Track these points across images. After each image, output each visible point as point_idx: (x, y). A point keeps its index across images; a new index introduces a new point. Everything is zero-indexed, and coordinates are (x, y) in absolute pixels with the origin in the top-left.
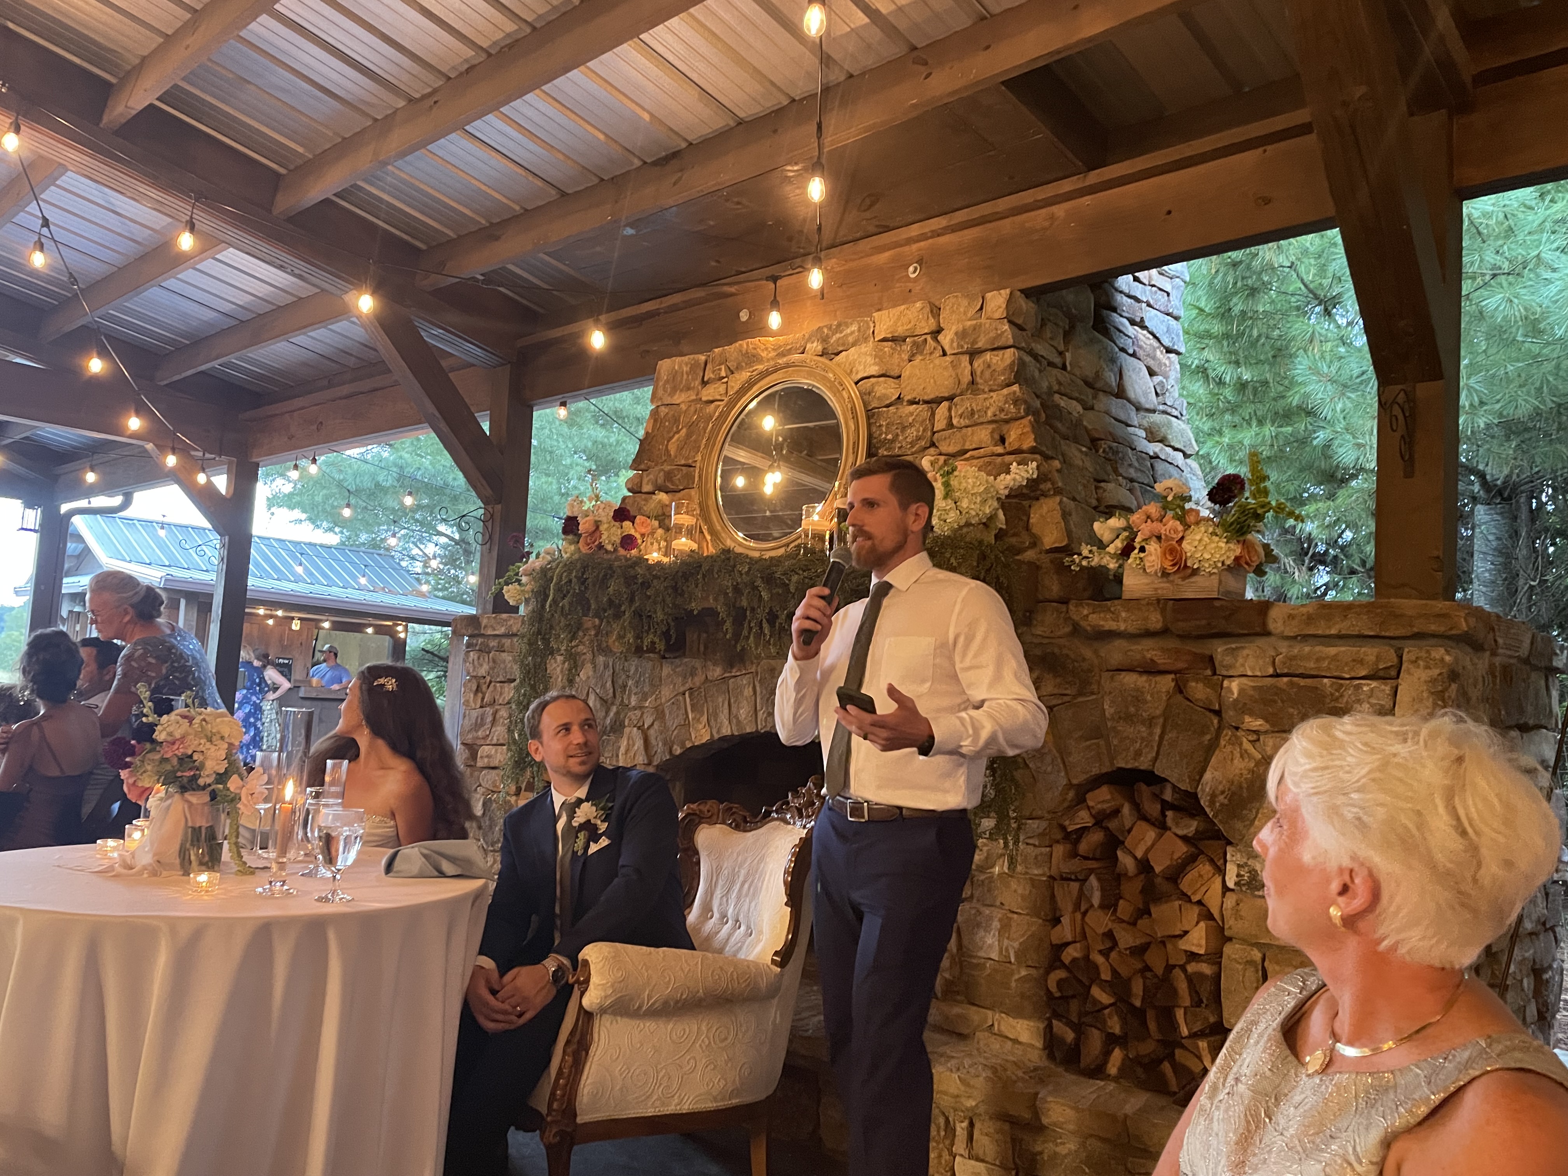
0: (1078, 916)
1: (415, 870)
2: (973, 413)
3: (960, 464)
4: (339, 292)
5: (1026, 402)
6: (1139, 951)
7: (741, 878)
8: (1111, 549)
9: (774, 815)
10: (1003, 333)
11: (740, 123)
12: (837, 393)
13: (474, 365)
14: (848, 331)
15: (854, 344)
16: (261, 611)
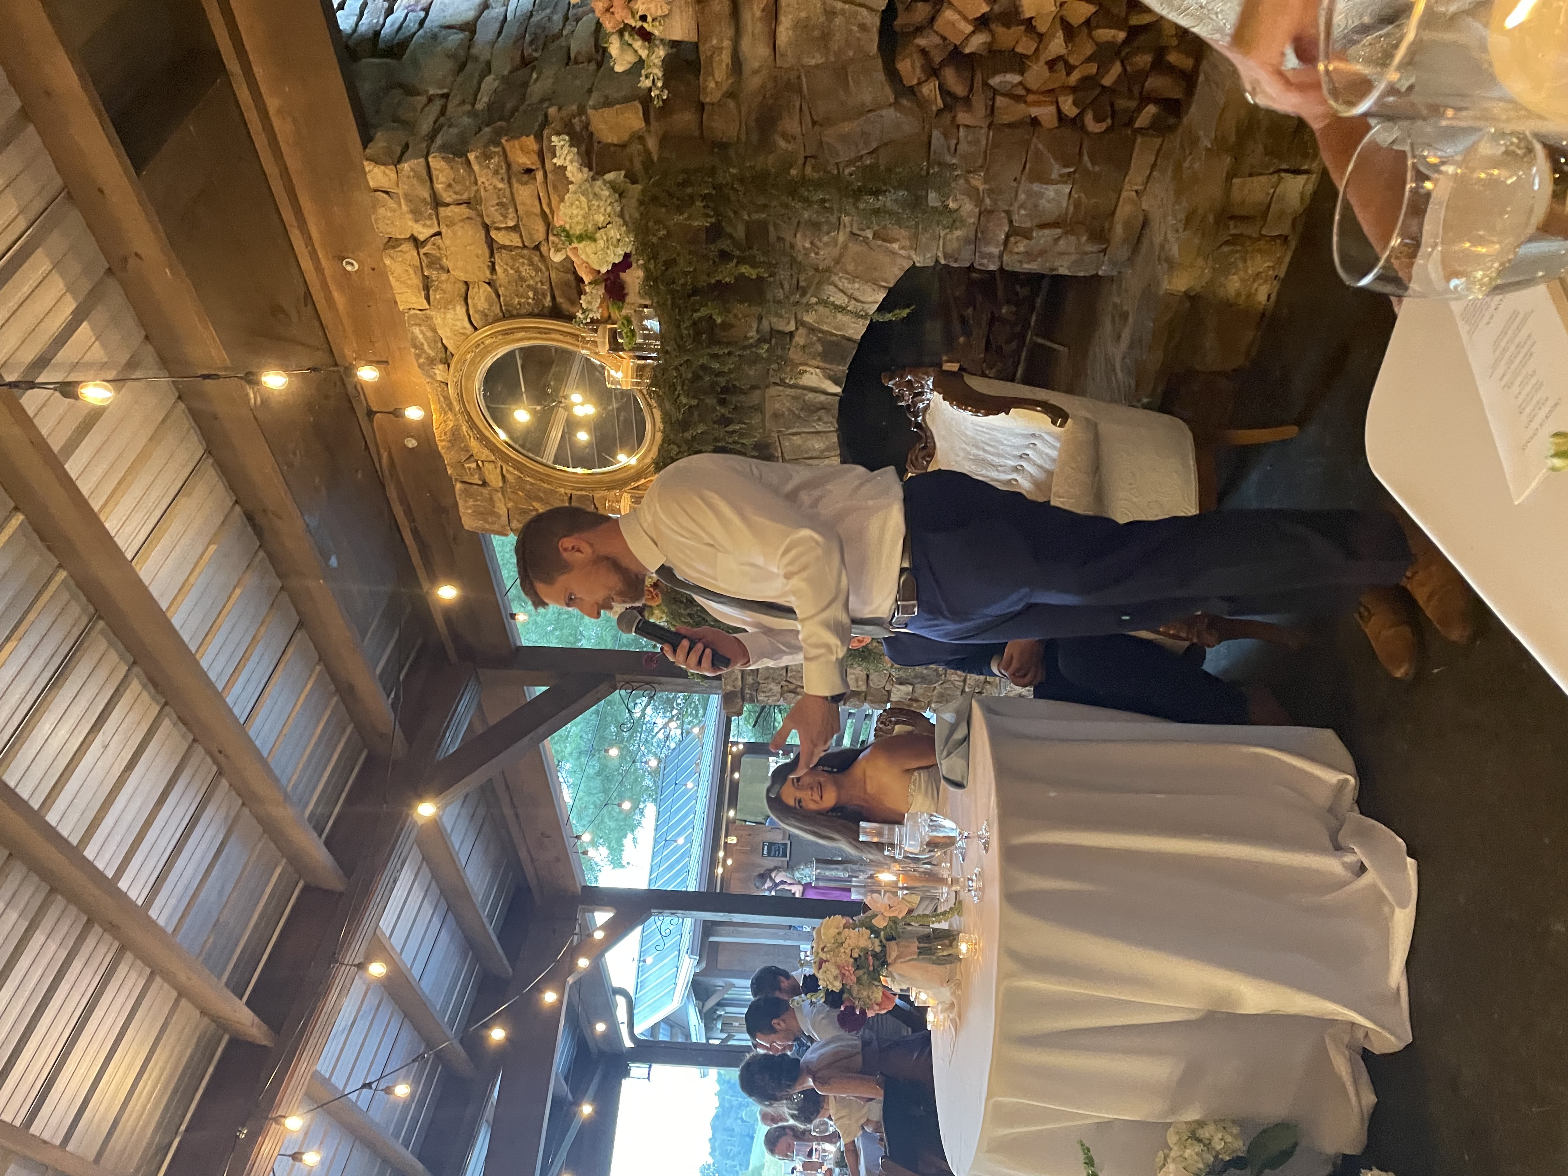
0: (1031, 98)
1: (963, 762)
2: (501, 204)
3: (558, 221)
4: (416, 830)
5: (486, 146)
6: (1070, 31)
7: (981, 453)
8: (644, 54)
9: (920, 419)
10: (412, 170)
11: (209, 452)
12: (487, 351)
13: (479, 702)
14: (420, 336)
15: (434, 331)
16: (720, 870)
